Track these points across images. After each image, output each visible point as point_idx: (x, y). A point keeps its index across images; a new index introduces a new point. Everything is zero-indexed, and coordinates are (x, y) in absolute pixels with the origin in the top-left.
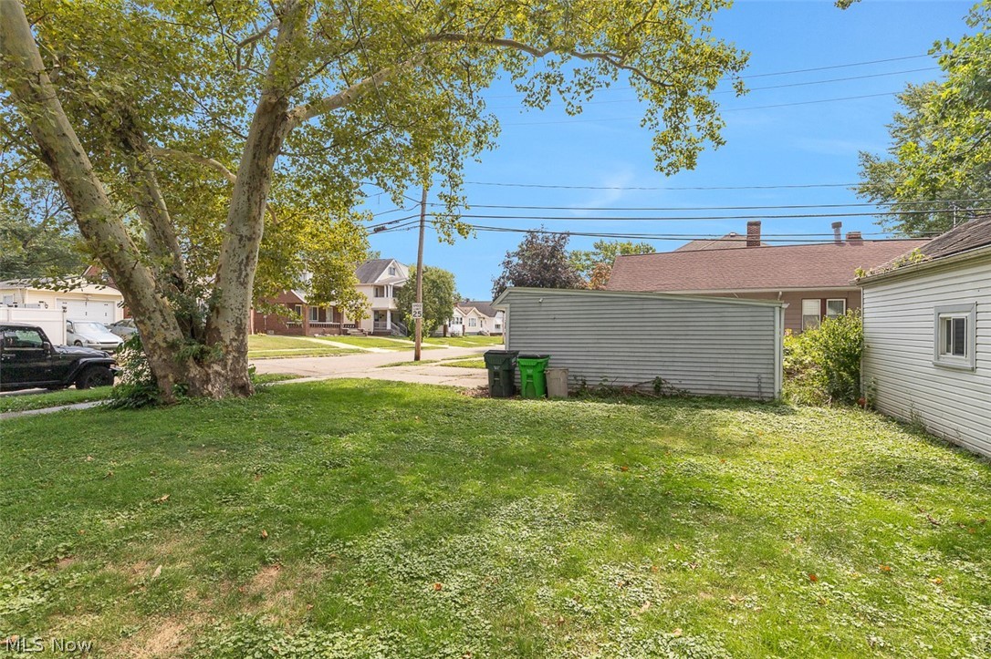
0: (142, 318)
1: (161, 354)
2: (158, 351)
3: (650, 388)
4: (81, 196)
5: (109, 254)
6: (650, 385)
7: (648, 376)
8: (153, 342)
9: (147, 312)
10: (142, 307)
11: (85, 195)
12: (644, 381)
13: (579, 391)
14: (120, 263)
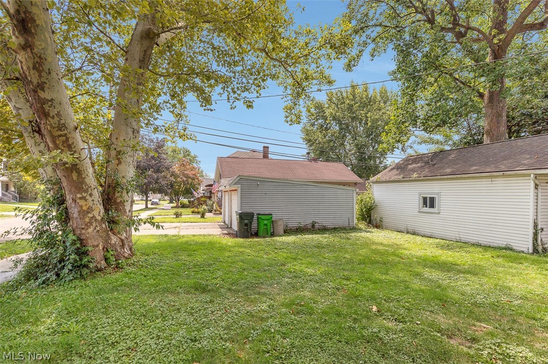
0: (84, 195)
1: (97, 226)
2: (94, 224)
3: (310, 227)
4: (50, 73)
5: (66, 134)
6: (310, 225)
7: (309, 222)
8: (90, 215)
9: (90, 189)
10: (86, 184)
11: (53, 74)
12: (308, 223)
13: (287, 232)
14: (73, 143)
